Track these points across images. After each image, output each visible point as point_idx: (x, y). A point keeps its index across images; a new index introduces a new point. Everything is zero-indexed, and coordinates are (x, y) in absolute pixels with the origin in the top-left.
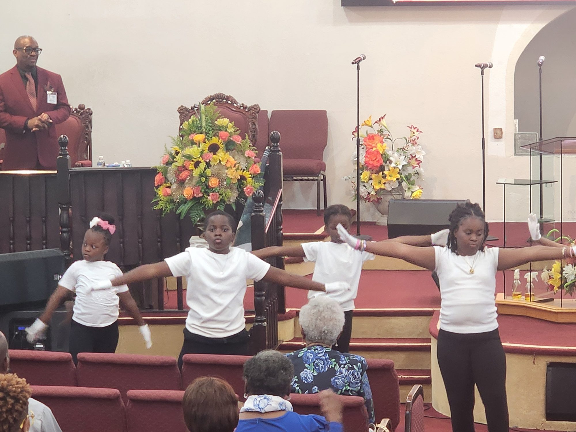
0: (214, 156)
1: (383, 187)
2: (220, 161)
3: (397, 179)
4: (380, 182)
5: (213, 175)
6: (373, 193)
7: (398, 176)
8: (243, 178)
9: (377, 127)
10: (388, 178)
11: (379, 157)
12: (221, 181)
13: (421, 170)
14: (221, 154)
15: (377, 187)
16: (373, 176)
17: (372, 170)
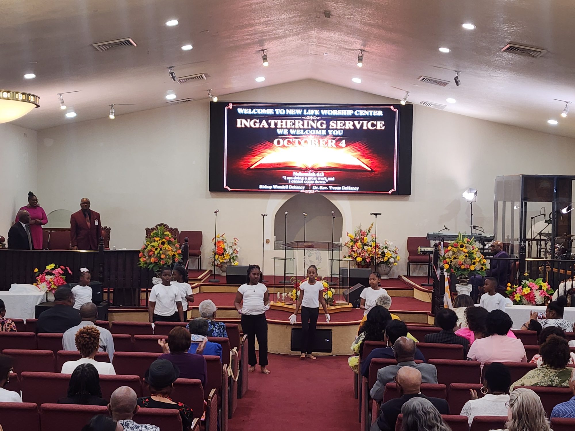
0: (163, 246)
1: (223, 261)
2: (166, 248)
3: (229, 258)
4: (222, 259)
5: (163, 254)
6: (219, 263)
7: (229, 257)
8: (174, 255)
9: (221, 238)
10: (225, 258)
11: (222, 249)
12: (166, 256)
13: (238, 255)
14: (166, 245)
15: (221, 261)
16: (220, 257)
17: (219, 254)
